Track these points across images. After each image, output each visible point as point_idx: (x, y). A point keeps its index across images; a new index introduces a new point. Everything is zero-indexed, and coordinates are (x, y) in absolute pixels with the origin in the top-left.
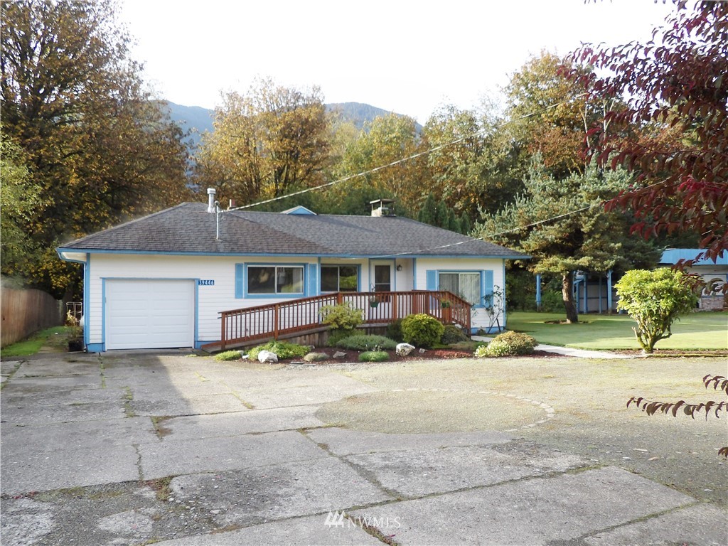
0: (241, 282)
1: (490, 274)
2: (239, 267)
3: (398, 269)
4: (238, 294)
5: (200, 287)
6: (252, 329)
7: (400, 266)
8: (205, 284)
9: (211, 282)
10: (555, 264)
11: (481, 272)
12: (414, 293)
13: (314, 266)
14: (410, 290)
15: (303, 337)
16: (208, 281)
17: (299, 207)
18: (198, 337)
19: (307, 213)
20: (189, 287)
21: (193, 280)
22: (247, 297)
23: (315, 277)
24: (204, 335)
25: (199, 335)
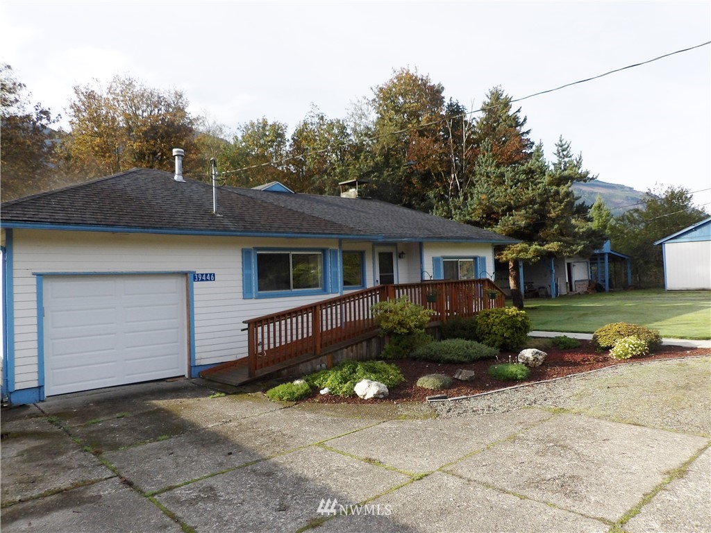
0: (250, 275)
1: (484, 259)
2: (246, 253)
3: (400, 257)
4: (247, 294)
5: (196, 284)
6: (266, 341)
7: (403, 253)
8: (202, 280)
9: (210, 277)
10: (526, 250)
11: (475, 258)
12: (423, 284)
13: (335, 252)
14: (418, 281)
15: (350, 348)
16: (206, 275)
17: (274, 183)
18: (195, 360)
19: (284, 190)
20: (178, 285)
21: (185, 274)
22: (258, 297)
23: (337, 267)
24: (204, 355)
25: (197, 356)
